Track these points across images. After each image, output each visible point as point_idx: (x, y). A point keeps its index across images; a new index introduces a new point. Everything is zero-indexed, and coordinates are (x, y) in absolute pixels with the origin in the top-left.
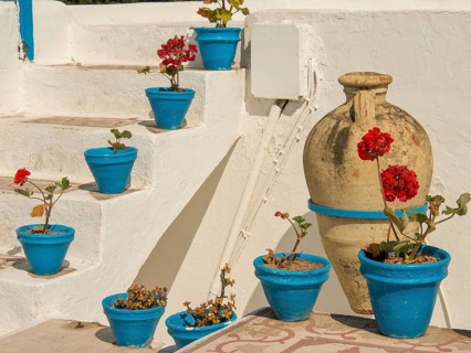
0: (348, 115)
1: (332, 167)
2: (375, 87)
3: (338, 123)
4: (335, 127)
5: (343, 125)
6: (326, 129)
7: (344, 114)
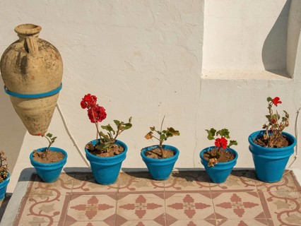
0: (24, 49)
1: (20, 76)
2: (35, 34)
3: (20, 54)
4: (19, 56)
5: (23, 55)
6: (14, 57)
7: (21, 48)
